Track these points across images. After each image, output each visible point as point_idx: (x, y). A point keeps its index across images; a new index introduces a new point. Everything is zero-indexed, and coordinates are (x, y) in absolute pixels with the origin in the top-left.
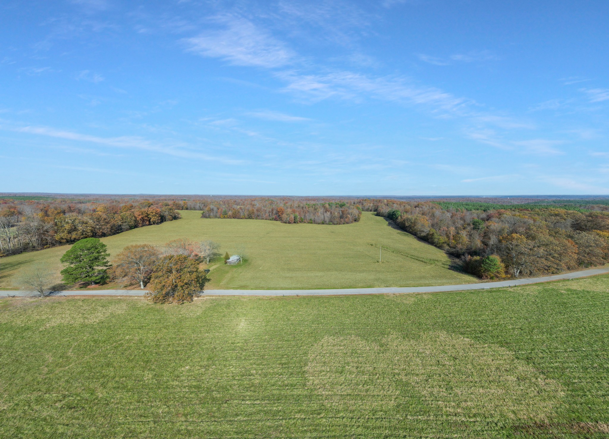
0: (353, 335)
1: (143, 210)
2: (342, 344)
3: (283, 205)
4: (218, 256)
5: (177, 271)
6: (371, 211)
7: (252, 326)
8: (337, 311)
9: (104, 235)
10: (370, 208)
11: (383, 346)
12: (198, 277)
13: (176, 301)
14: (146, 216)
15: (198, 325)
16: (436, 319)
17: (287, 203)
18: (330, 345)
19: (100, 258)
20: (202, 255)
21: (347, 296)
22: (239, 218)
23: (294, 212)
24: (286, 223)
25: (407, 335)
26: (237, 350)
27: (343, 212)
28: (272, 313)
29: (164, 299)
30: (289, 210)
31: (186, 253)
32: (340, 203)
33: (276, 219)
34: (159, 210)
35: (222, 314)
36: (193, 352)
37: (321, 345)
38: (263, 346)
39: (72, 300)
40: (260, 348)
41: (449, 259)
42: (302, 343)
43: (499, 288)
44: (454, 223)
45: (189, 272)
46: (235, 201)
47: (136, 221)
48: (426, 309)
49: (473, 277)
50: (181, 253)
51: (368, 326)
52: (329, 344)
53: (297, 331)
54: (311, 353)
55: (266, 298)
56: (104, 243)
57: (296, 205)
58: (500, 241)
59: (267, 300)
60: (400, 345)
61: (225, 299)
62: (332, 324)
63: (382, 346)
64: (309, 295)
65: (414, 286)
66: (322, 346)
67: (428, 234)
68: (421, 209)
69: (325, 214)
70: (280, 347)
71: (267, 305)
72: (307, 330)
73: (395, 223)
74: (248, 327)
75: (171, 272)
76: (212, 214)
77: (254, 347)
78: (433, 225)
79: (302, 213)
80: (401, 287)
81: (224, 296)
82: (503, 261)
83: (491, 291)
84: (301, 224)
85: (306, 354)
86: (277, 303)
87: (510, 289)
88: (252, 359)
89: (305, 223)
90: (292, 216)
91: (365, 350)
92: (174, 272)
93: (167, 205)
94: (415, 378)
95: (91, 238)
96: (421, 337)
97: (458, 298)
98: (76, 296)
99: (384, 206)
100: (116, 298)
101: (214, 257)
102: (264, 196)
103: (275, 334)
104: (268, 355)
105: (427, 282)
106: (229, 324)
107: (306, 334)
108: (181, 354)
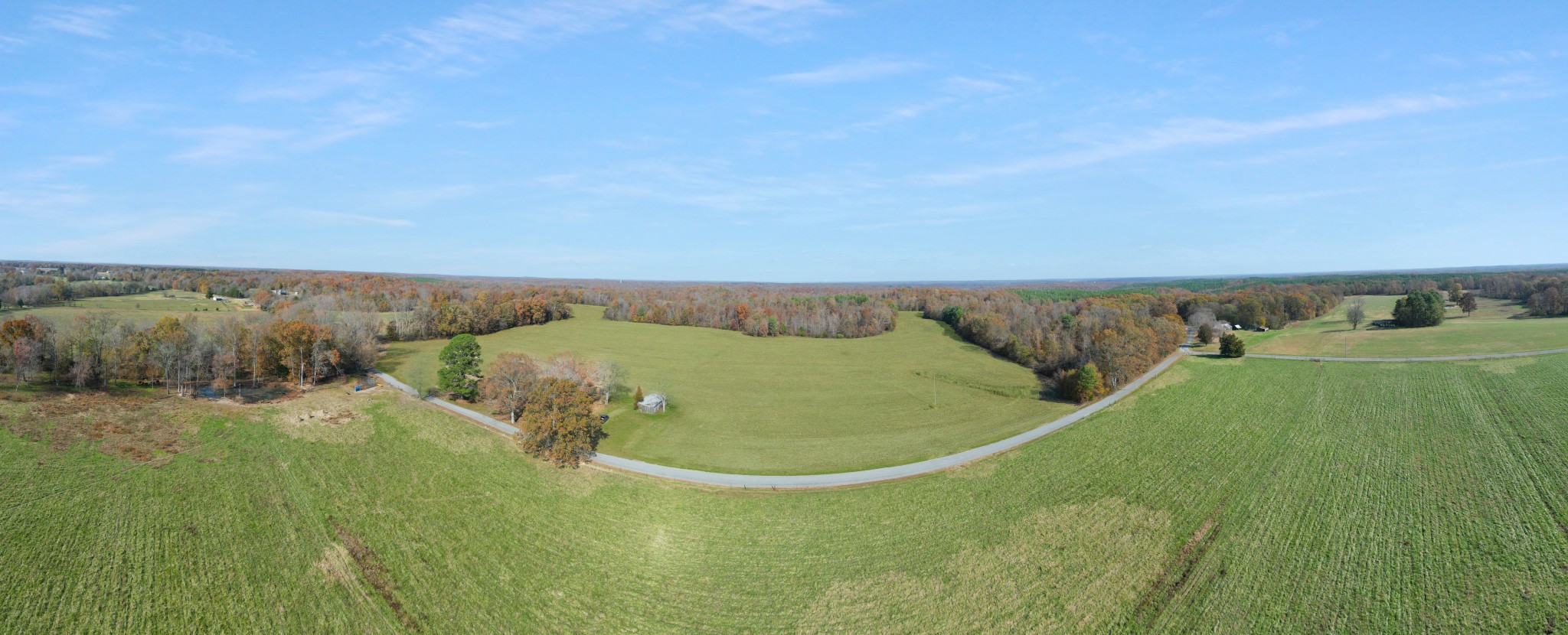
0: (891, 572)
1: (526, 300)
2: (871, 596)
3: (747, 301)
4: (623, 393)
5: (559, 409)
6: (914, 310)
7: (678, 547)
8: (858, 519)
9: (480, 332)
10: (913, 305)
11: (950, 580)
12: (588, 426)
13: (553, 459)
14: (528, 311)
15: (583, 517)
16: (1029, 490)
17: (755, 296)
18: (845, 604)
19: (474, 362)
20: (599, 385)
21: (876, 485)
22: (664, 323)
23: (768, 313)
24: (752, 335)
25: (988, 541)
26: (646, 596)
27: (863, 313)
28: (721, 524)
29: (538, 451)
30: (760, 310)
31: (575, 378)
32: (857, 297)
33: (733, 328)
34: (545, 302)
35: (623, 509)
36: (571, 567)
37: (824, 604)
38: (699, 600)
39: (440, 412)
40: (693, 603)
41: (1039, 382)
42: (783, 601)
43: (1100, 410)
44: (1040, 323)
45: (577, 415)
46: (660, 292)
47: (515, 316)
48: (1014, 478)
49: (1071, 403)
50: (568, 377)
51: (920, 544)
52: (843, 600)
53: (772, 570)
54: (803, 627)
55: (711, 491)
56: (479, 344)
57: (772, 299)
58: (1093, 343)
59: (711, 494)
60: (979, 565)
61: (630, 479)
62: (848, 551)
63: (947, 580)
64: (799, 486)
65: (994, 442)
66: (827, 606)
67: (1007, 345)
68: (993, 303)
69: (829, 318)
70: (735, 608)
71: (712, 505)
72: (795, 568)
73: (956, 329)
74: (671, 548)
75: (550, 407)
76: (619, 313)
77: (682, 597)
78: (1012, 329)
79: (784, 315)
80: (973, 448)
81: (628, 471)
82: (1100, 370)
83: (1091, 419)
84: (781, 338)
85: (791, 628)
86: (732, 502)
87: (1112, 409)
88: (675, 625)
89: (790, 335)
90: (765, 322)
91: (916, 599)
92: (555, 410)
93: (556, 295)
94: (1008, 623)
95: (468, 335)
96: (1010, 535)
97: (1055, 444)
98: (445, 409)
99: (936, 301)
100: (482, 427)
101: (617, 394)
102: (713, 283)
103: (725, 574)
104: (708, 625)
105: (1012, 429)
106: (635, 533)
107: (792, 579)
108: (554, 563)
